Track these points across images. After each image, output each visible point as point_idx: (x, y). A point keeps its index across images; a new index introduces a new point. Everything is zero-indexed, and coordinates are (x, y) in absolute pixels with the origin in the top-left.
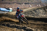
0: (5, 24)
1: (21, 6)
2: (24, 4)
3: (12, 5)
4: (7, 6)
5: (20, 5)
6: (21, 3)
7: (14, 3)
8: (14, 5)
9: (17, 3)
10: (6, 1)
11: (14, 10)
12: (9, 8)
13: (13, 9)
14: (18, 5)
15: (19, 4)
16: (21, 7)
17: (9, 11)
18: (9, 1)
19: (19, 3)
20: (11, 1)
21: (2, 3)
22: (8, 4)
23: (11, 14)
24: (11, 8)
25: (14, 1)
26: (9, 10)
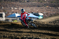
1: (57, 10)
3: (42, 9)
4: (34, 9)
5: (55, 8)
8: (45, 9)
9: (51, 5)
11: (45, 16)
12: (38, 12)
13: (44, 14)
14: (52, 8)
16: (56, 12)
17: (38, 17)
18: (39, 2)
19: (54, 5)
20: (41, 2)
21: (27, 6)
24: (42, 13)
25: (45, 3)
26: (38, 15)
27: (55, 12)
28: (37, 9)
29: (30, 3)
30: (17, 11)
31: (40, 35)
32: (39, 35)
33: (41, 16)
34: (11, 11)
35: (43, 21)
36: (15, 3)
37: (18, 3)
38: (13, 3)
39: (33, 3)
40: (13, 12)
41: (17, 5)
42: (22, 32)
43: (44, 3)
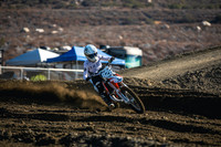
0: (104, 138)
1: (193, 36)
2: (206, 23)
3: (139, 31)
4: (109, 34)
5: (187, 28)
6: (189, 16)
7: (149, 17)
8: (150, 31)
9: (170, 17)
10: (108, 8)
11: (150, 60)
12: (123, 44)
13: (144, 51)
14: (173, 29)
15: (180, 22)
16: (190, 43)
17: (123, 62)
18: (124, 6)
19: (180, 18)
20: (134, 7)
22: (117, 27)
23: (137, 80)
24: (136, 46)
25: (150, 8)
27: (186, 44)
28: (119, 32)
29: (94, 10)
30: (46, 39)
31: (132, 129)
32: (128, 128)
33: (133, 59)
34: (24, 41)
35: (141, 76)
36: (38, 11)
37: (48, 10)
38: (29, 10)
39: (103, 8)
40: (31, 45)
41: (47, 19)
42: (65, 118)
43: (145, 9)
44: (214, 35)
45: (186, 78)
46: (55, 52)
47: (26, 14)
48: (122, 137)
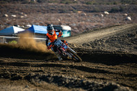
0: (49, 76)
1: (99, 19)
3: (70, 16)
4: (53, 18)
5: (96, 15)
7: (75, 9)
8: (75, 17)
9: (86, 9)
10: (52, 4)
12: (61, 24)
13: (72, 28)
14: (88, 16)
15: (92, 12)
18: (61, 3)
19: (92, 10)
20: (66, 3)
21: (39, 11)
22: (57, 14)
24: (68, 25)
25: (75, 4)
27: (95, 24)
28: (58, 17)
29: (44, 4)
30: (17, 21)
31: (65, 71)
32: (63, 71)
33: (66, 32)
34: (5, 22)
35: (70, 41)
36: (13, 5)
37: (19, 5)
39: (50, 4)
40: (9, 24)
41: (18, 10)
42: (27, 65)
43: (73, 5)
44: (111, 19)
45: (95, 43)
46: (22, 28)
47: (6, 7)
48: (59, 75)
